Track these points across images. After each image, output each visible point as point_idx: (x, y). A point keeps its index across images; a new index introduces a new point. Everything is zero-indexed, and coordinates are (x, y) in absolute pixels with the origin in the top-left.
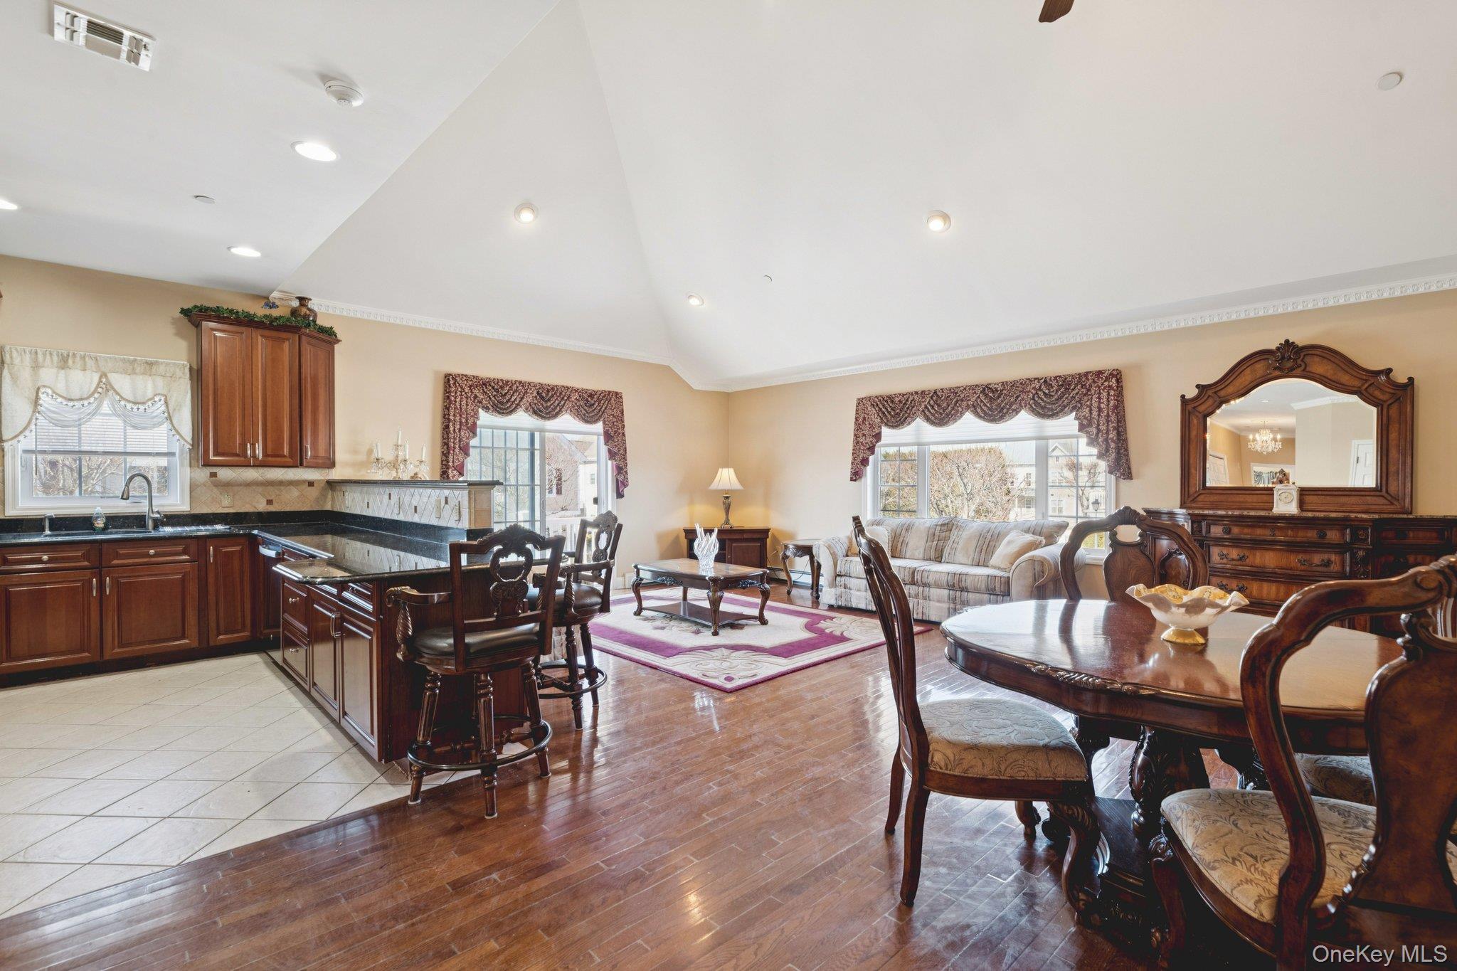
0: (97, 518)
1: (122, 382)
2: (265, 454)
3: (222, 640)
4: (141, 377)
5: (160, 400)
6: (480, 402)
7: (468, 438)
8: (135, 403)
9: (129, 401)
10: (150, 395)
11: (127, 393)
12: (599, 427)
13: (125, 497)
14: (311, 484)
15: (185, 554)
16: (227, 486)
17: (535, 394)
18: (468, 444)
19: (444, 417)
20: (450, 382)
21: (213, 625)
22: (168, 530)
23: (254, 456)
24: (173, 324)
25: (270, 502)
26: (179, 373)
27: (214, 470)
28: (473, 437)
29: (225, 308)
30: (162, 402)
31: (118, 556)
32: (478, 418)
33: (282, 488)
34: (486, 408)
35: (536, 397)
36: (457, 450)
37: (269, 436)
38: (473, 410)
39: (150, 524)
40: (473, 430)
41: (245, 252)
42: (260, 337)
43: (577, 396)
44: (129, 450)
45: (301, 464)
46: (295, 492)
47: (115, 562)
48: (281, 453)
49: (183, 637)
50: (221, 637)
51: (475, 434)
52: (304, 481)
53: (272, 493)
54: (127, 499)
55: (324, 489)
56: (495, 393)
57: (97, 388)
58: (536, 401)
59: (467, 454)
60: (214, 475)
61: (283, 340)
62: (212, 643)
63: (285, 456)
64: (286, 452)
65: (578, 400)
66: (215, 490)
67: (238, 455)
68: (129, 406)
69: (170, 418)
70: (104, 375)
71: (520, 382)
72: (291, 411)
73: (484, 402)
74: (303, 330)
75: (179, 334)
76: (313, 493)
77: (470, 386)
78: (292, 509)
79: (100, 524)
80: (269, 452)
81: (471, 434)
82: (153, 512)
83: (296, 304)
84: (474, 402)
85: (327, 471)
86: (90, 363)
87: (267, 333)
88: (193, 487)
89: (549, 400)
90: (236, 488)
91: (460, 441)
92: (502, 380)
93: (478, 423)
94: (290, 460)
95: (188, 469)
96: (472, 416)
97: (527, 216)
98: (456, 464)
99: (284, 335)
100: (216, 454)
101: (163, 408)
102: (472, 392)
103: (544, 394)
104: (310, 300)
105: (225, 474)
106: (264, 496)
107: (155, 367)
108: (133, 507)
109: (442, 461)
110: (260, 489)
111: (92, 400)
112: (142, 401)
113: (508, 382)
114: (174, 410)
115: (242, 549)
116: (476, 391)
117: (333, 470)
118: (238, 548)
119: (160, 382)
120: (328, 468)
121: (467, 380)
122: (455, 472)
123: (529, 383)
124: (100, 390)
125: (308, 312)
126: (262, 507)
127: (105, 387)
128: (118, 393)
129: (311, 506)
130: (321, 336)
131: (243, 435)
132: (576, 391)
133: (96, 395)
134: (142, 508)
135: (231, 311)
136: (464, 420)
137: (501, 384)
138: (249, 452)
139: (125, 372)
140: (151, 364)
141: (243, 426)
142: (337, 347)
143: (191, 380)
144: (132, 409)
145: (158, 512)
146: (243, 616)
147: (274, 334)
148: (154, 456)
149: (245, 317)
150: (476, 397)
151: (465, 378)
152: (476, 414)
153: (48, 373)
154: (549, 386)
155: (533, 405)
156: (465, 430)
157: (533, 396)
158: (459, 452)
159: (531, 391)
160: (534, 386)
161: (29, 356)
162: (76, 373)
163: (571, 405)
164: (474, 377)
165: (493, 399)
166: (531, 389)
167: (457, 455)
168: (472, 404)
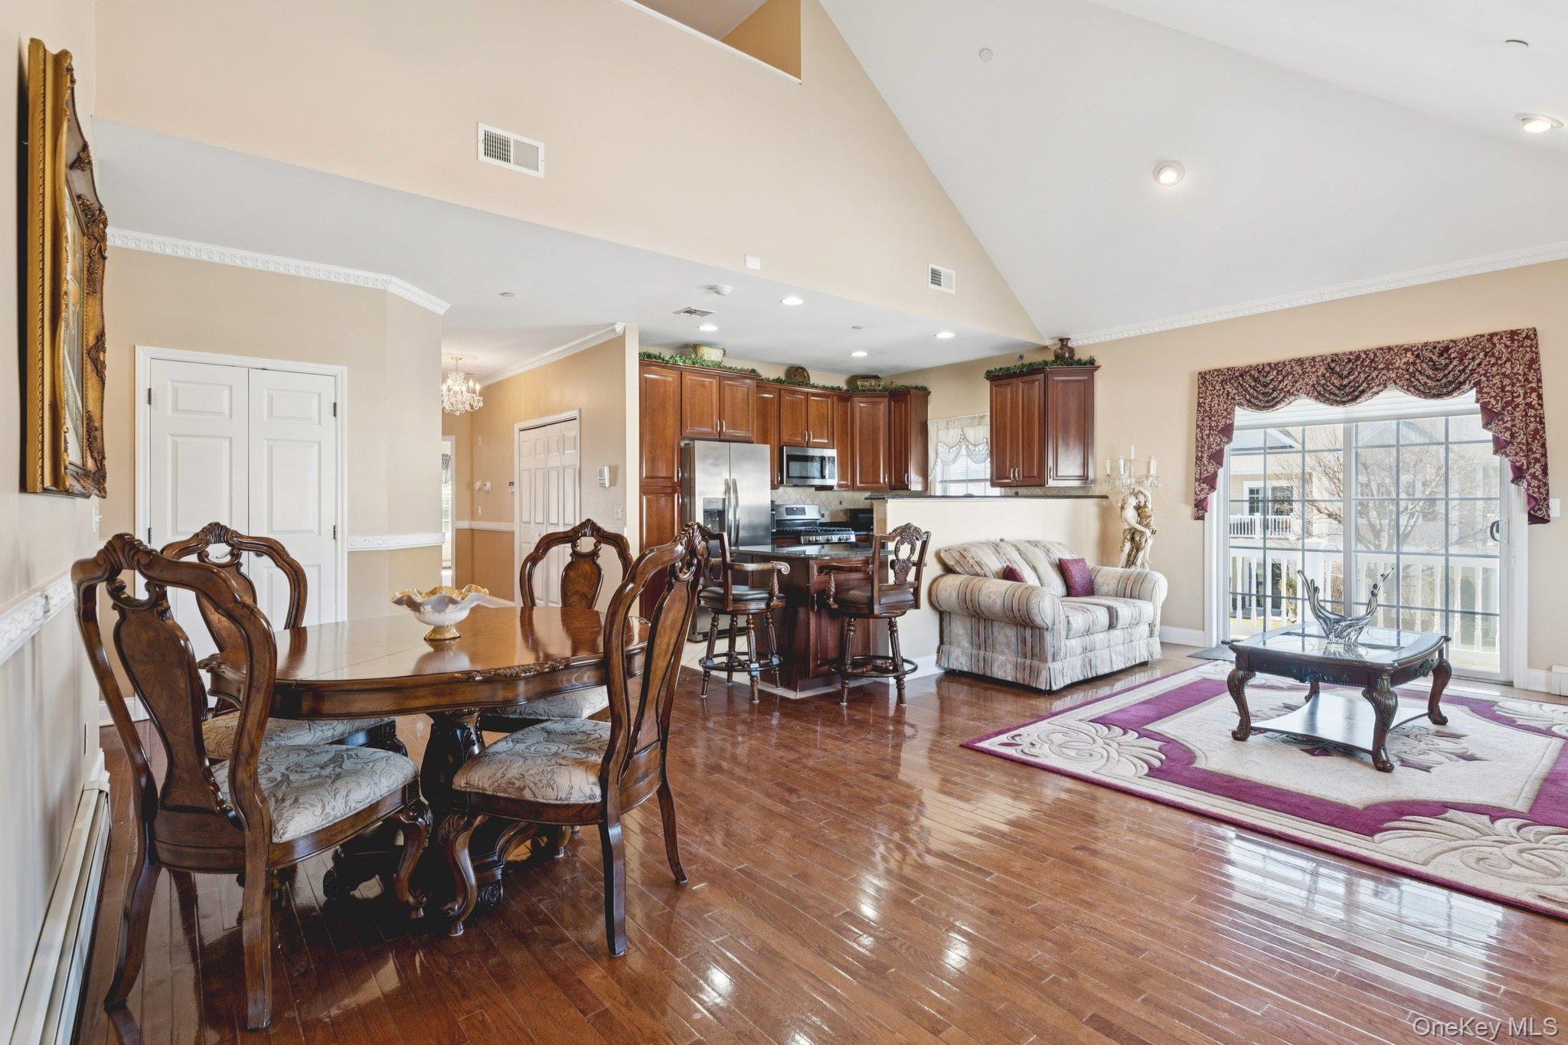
1: (970, 433)
4: (978, 427)
5: (985, 442)
7: (1219, 445)
9: (971, 445)
10: (982, 439)
11: (972, 440)
12: (1467, 399)
17: (1322, 370)
18: (1223, 451)
20: (1205, 381)
28: (1227, 443)
32: (1233, 419)
34: (1240, 404)
35: (1323, 375)
36: (1205, 460)
37: (1026, 462)
38: (1226, 410)
40: (1227, 431)
41: (945, 335)
42: (1020, 384)
43: (1407, 358)
51: (1230, 439)
56: (1253, 384)
57: (959, 439)
58: (1323, 382)
59: (1221, 463)
61: (1034, 381)
64: (1036, 473)
65: (1412, 365)
68: (972, 448)
70: (962, 430)
71: (1298, 360)
73: (1237, 397)
77: (1222, 381)
80: (1024, 474)
81: (1225, 439)
83: (1057, 346)
84: (1227, 399)
86: (958, 421)
87: (1025, 379)
89: (1347, 377)
91: (1208, 449)
92: (1269, 365)
93: (1235, 424)
94: (1039, 480)
96: (1224, 417)
97: (1168, 176)
98: (1203, 476)
99: (1036, 377)
100: (998, 478)
102: (1224, 389)
103: (1340, 368)
112: (975, 444)
113: (1277, 364)
116: (1228, 387)
119: (986, 428)
121: (1217, 375)
122: (1204, 486)
123: (1313, 359)
124: (961, 440)
125: (1067, 350)
127: (963, 437)
128: (967, 439)
130: (1079, 368)
132: (1406, 350)
133: (960, 443)
136: (1213, 424)
137: (1267, 369)
139: (972, 425)
142: (1097, 374)
144: (973, 450)
150: (1228, 393)
151: (1216, 373)
152: (1229, 414)
153: (942, 434)
154: (1351, 353)
155: (1319, 388)
156: (1216, 435)
157: (1317, 376)
158: (1209, 462)
159: (1314, 370)
160: (1323, 361)
161: (935, 425)
162: (951, 431)
163: (1394, 375)
164: (1229, 369)
165: (1251, 391)
166: (1314, 366)
167: (1205, 466)
168: (1225, 403)
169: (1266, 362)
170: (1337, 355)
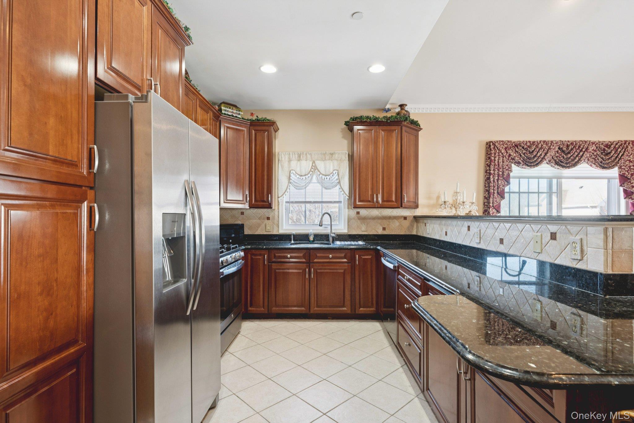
0: (311, 235)
1: (321, 165)
2: (383, 201)
3: (361, 311)
4: (328, 161)
5: (336, 173)
6: (512, 159)
7: (504, 186)
8: (326, 175)
9: (323, 175)
10: (331, 171)
11: (322, 171)
12: (615, 172)
13: (321, 225)
14: (405, 218)
15: (345, 258)
16: (363, 219)
17: (557, 149)
18: (504, 190)
19: (486, 172)
20: (490, 147)
21: (357, 301)
22: (338, 243)
23: (377, 201)
24: (341, 132)
25: (384, 229)
26: (343, 158)
27: (359, 210)
28: (507, 185)
29: (365, 116)
30: (337, 173)
31: (317, 257)
32: (511, 171)
33: (390, 220)
34: (518, 163)
35: (557, 152)
36: (496, 195)
37: (385, 189)
38: (507, 165)
39: (331, 239)
40: (507, 180)
42: (381, 131)
43: (594, 147)
44: (324, 200)
45: (401, 206)
46: (396, 223)
47: (316, 260)
48: (391, 199)
49: (343, 306)
50: (361, 309)
51: (509, 183)
52: (401, 217)
53: (385, 223)
54: (322, 226)
55: (412, 222)
56: (524, 151)
57: (311, 169)
58: (557, 155)
59: (503, 197)
60: (358, 213)
61: (392, 131)
62: (357, 312)
63: (393, 201)
64: (394, 199)
65: (595, 151)
66: (359, 221)
67: (370, 201)
68: (323, 177)
69: (339, 183)
70: (314, 162)
71: (544, 142)
72: (396, 174)
73: (516, 158)
74: (403, 123)
75: (344, 137)
76: (406, 223)
77: (506, 148)
78: (395, 233)
79: (311, 238)
80: (385, 199)
81: (506, 183)
82: (332, 233)
83: (399, 109)
84: (508, 159)
85: (414, 210)
86: (309, 156)
87: (385, 128)
88: (349, 220)
89: (569, 153)
90: (368, 221)
91: (498, 188)
92: (530, 142)
93: (511, 174)
94: (396, 204)
95: (347, 210)
96: (507, 170)
98: (495, 205)
99: (393, 128)
100: (360, 201)
101: (337, 177)
102: (507, 152)
103: (564, 149)
104: (406, 105)
105: (364, 212)
106: (381, 225)
107: (334, 156)
108: (325, 230)
109: (484, 203)
110: (380, 221)
111: (309, 175)
112: (328, 174)
113: (534, 142)
114: (341, 178)
115: (372, 257)
116: (510, 152)
117: (417, 210)
118: (370, 257)
119: (336, 163)
120: (415, 208)
121: (503, 144)
122: (494, 210)
123: (552, 142)
124: (312, 170)
125: (405, 112)
126: (380, 232)
127: (314, 168)
128: (319, 171)
129: (405, 232)
130: (412, 126)
131: (372, 189)
132: (593, 143)
133: (311, 173)
134: (327, 231)
135: (367, 117)
136: (501, 173)
137: (528, 144)
138: (375, 199)
139: (322, 160)
140: (332, 154)
141: (372, 184)
142: (420, 132)
143: (349, 161)
144: (324, 178)
145: (334, 233)
146: (372, 298)
147: (389, 128)
148: (333, 203)
149: (374, 119)
150: (510, 155)
151: (501, 143)
152: (510, 168)
153: (294, 164)
154: (568, 141)
155: (556, 158)
156: (502, 180)
157: (555, 151)
158: (497, 196)
159: (553, 147)
160: (556, 143)
161: (287, 156)
162: (304, 163)
163: (588, 155)
164: (508, 141)
165: (523, 156)
166: (553, 146)
167: (496, 198)
168: (507, 161)
169: (528, 140)
170: (562, 142)
